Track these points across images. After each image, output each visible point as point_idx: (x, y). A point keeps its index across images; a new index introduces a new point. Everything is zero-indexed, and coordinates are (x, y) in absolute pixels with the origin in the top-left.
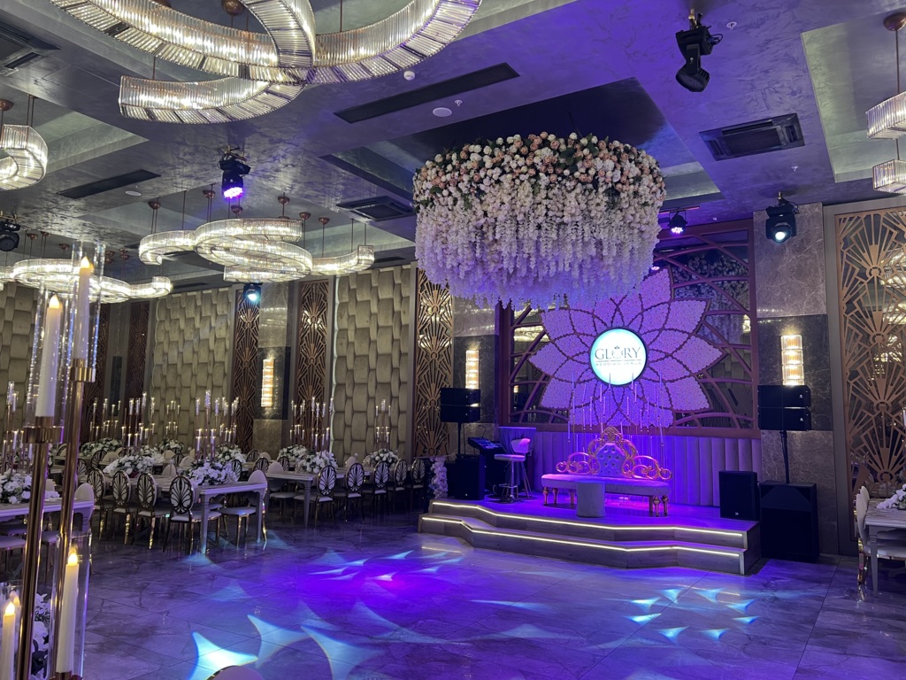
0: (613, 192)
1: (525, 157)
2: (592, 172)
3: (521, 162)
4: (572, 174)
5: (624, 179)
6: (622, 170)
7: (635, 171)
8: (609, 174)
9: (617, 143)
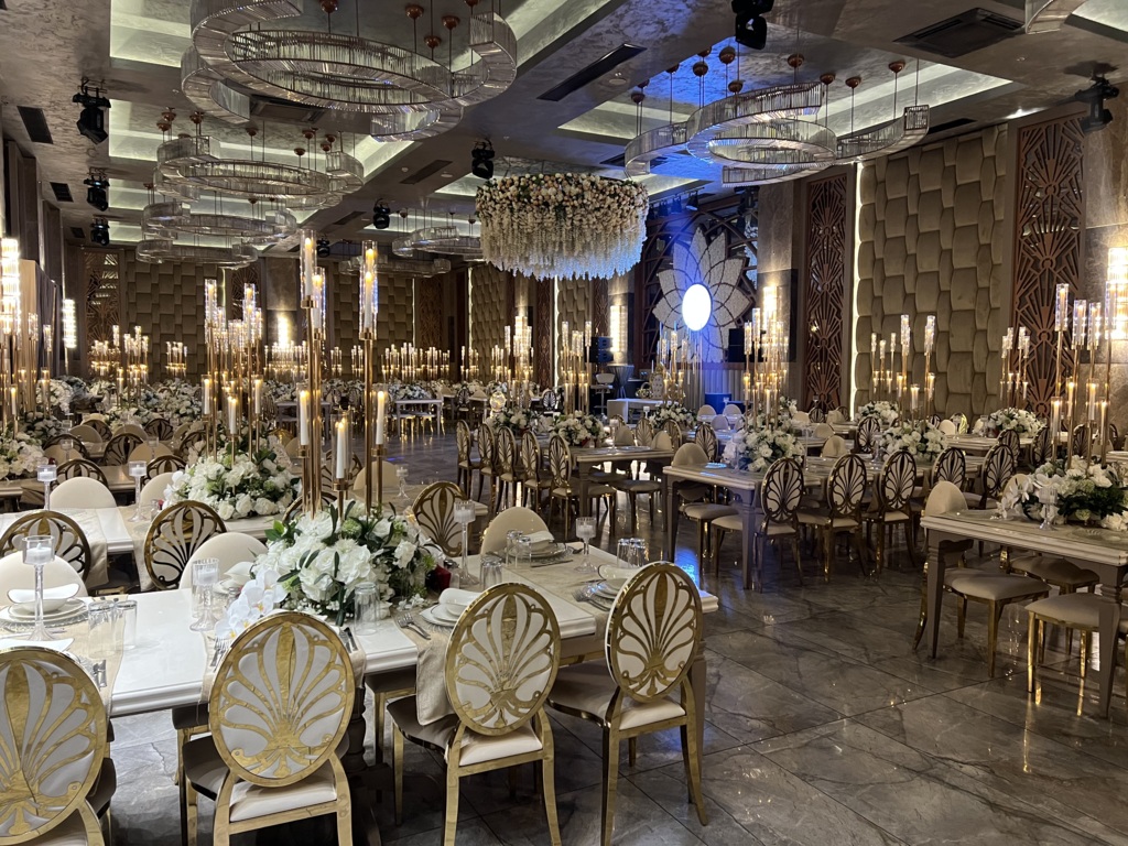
0: (560, 208)
1: (503, 192)
2: (540, 197)
3: (501, 195)
4: (529, 201)
5: (566, 198)
6: (564, 193)
7: (575, 190)
8: (553, 197)
9: (557, 175)
